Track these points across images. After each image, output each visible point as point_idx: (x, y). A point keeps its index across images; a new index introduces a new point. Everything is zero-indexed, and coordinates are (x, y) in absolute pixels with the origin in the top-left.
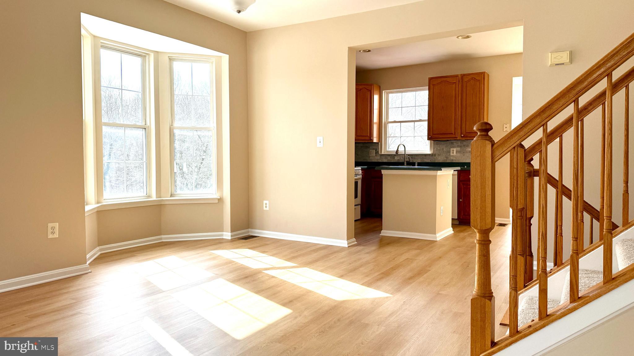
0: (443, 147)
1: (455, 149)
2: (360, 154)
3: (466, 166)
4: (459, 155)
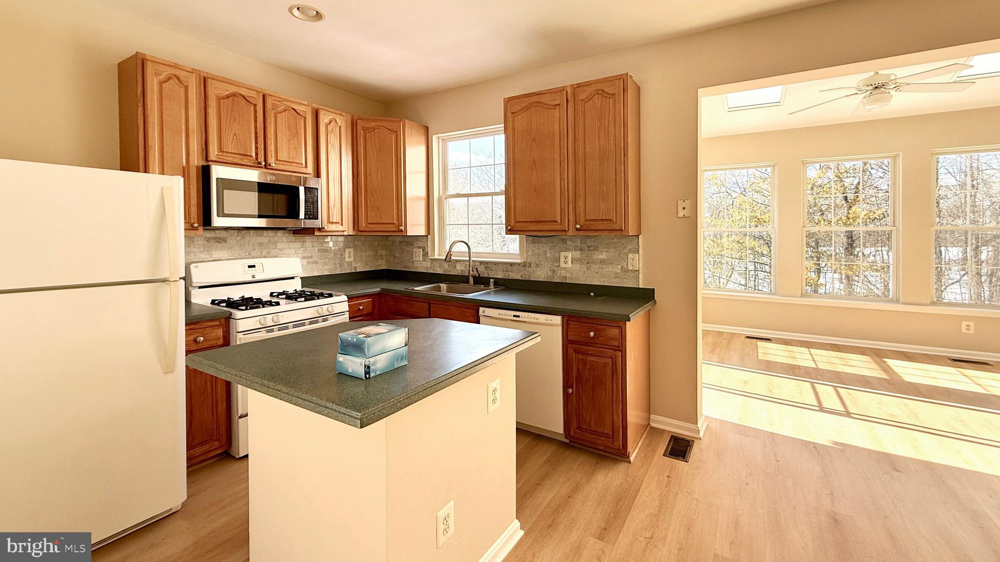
0: (544, 249)
1: (570, 255)
2: (398, 256)
3: (592, 294)
4: (577, 267)
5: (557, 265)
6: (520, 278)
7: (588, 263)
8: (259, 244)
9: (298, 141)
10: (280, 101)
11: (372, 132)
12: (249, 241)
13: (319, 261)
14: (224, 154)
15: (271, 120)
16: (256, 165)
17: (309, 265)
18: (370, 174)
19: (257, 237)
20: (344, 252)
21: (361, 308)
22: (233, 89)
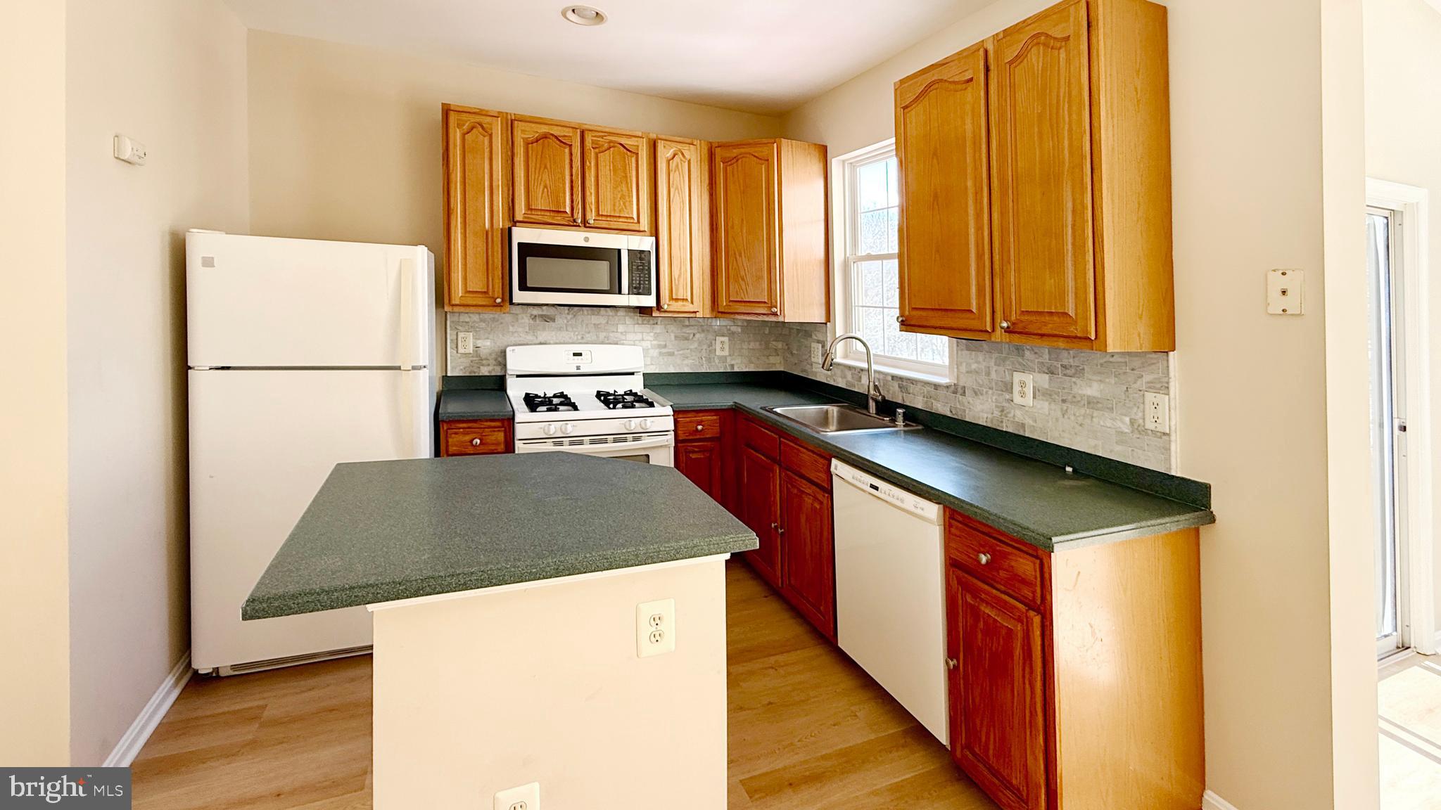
0: (987, 362)
2: (796, 352)
3: (1069, 469)
4: (1044, 406)
5: (1008, 397)
6: (949, 414)
7: (1064, 401)
8: (594, 324)
9: (628, 187)
10: (602, 137)
11: (735, 165)
12: (583, 321)
13: (676, 353)
14: (533, 213)
15: (590, 163)
16: (572, 224)
17: (661, 358)
18: (733, 227)
19: (593, 316)
20: (713, 342)
21: (700, 427)
22: (544, 129)
